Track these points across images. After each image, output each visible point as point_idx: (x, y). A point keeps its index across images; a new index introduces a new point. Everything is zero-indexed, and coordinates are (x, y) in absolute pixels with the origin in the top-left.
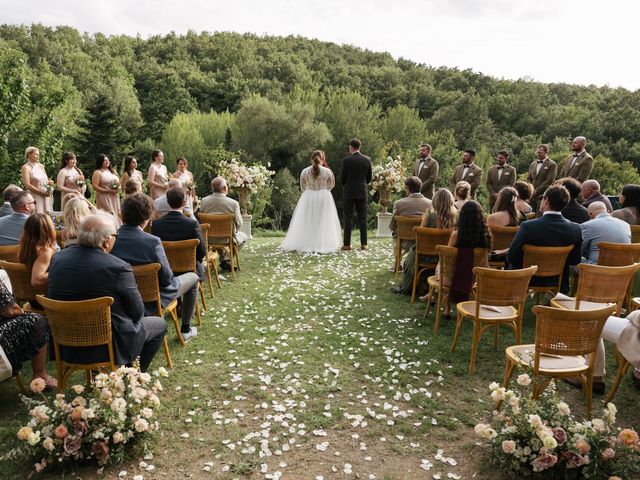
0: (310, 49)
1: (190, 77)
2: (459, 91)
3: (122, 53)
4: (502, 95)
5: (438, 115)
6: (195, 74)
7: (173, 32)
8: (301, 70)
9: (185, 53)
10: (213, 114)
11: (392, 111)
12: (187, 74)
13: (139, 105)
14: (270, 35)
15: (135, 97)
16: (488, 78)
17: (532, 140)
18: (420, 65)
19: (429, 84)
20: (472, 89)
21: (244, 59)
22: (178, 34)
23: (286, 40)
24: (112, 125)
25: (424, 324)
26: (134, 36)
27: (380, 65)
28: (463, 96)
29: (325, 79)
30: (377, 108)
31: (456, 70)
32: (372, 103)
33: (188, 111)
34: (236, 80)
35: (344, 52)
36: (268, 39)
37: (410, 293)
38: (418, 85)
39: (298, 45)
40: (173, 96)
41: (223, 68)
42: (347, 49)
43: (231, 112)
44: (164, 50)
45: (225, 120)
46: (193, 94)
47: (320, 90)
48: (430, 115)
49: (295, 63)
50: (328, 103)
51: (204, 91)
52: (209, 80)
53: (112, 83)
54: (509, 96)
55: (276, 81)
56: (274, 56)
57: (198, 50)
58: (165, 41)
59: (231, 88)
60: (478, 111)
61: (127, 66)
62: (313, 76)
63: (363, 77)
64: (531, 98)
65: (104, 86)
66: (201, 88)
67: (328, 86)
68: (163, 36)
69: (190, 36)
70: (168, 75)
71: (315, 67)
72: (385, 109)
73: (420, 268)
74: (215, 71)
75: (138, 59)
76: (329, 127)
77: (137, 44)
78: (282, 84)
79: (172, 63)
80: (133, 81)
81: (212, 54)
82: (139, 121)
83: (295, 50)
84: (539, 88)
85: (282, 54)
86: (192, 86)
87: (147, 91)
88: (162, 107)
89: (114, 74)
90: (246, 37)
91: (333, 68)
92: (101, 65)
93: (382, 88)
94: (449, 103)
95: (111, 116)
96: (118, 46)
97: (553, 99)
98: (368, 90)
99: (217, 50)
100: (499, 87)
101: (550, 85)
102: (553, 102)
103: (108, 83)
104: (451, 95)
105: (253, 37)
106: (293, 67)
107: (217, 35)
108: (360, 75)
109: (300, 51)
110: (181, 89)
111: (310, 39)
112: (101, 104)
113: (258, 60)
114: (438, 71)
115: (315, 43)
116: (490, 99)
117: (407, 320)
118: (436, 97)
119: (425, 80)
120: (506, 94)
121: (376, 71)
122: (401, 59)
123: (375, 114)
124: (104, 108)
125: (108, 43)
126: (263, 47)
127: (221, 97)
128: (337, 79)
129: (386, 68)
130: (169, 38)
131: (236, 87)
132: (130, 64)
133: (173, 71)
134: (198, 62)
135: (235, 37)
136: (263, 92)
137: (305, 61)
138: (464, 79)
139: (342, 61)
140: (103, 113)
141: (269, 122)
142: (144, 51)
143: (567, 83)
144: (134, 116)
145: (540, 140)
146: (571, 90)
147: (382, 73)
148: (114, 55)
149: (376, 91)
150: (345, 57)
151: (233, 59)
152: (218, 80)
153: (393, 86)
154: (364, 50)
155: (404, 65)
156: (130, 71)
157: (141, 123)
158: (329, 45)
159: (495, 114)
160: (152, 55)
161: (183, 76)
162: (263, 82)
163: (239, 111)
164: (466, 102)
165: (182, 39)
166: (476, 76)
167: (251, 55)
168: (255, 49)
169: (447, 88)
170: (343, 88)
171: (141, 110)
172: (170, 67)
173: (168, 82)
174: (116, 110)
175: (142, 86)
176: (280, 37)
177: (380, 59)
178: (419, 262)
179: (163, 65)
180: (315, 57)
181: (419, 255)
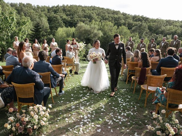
0: (97, 10)
1: (63, 18)
2: (140, 22)
3: (44, 10)
4: (152, 23)
5: (133, 28)
6: (65, 17)
7: (59, 5)
8: (95, 16)
9: (62, 10)
10: (69, 28)
11: (120, 27)
12: (62, 17)
13: (49, 26)
14: (86, 6)
15: (48, 23)
16: (148, 18)
17: (160, 36)
18: (128, 14)
19: (131, 20)
20: (144, 21)
21: (78, 12)
22: (60, 6)
23: (90, 7)
24: (41, 31)
25: (130, 91)
26: (48, 6)
27: (117, 14)
28: (141, 23)
29: (101, 18)
30: (116, 27)
31: (139, 16)
32: (114, 25)
33: (62, 27)
34: (76, 18)
35: (107, 10)
36: (85, 7)
37: (126, 81)
38: (128, 20)
39: (94, 8)
40: (58, 23)
41: (72, 15)
42: (108, 9)
43: (74, 27)
44: (56, 10)
45: (72, 30)
46: (64, 22)
47: (100, 21)
48: (131, 28)
49: (93, 13)
50: (102, 25)
51: (67, 21)
52: (68, 18)
53: (41, 19)
54: (154, 23)
55: (87, 19)
56: (87, 12)
57: (66, 10)
58: (56, 7)
59: (75, 21)
60: (145, 27)
61: (45, 14)
62: (98, 17)
63: (112, 18)
64: (161, 24)
65: (39, 20)
66: (66, 20)
67: (102, 20)
68: (56, 6)
69: (63, 6)
70: (57, 17)
71: (98, 15)
72: (118, 27)
73: (129, 74)
74: (70, 16)
75: (49, 12)
76: (102, 32)
77: (48, 8)
78: (89, 20)
79: (58, 14)
80: (47, 19)
81: (69, 11)
82: (48, 30)
83: (93, 10)
84: (163, 21)
85: (89, 11)
86: (64, 20)
87: (51, 21)
88: (55, 26)
89: (42, 16)
90: (79, 6)
91: (103, 15)
92: (38, 14)
93: (118, 21)
94: (137, 25)
95: (40, 28)
96: (43, 9)
97: (167, 24)
98: (113, 21)
99: (71, 10)
100: (151, 21)
101: (166, 20)
102: (167, 25)
103: (40, 19)
104: (138, 23)
105: (81, 6)
106: (92, 15)
107: (71, 6)
108: (111, 17)
109: (94, 10)
110: (60, 21)
111: (97, 7)
112: (38, 25)
113: (82, 13)
114: (134, 16)
115: (98, 8)
116: (149, 24)
117: (125, 90)
118: (133, 23)
119: (130, 19)
120: (153, 22)
121: (116, 16)
122: (123, 13)
123: (115, 28)
124: (38, 26)
125: (40, 8)
126: (84, 9)
127: (72, 23)
128: (104, 18)
129: (119, 15)
130: (57, 6)
131: (76, 21)
132: (46, 14)
133: (58, 16)
134: (65, 13)
135: (76, 6)
136: (83, 22)
137: (96, 13)
138: (141, 18)
139: (106, 13)
140: (38, 27)
141: (85, 30)
142: (50, 10)
143: (171, 20)
144: (47, 29)
145: (163, 36)
146: (172, 22)
147: (118, 17)
148: (42, 11)
149: (116, 22)
150: (107, 12)
151: (75, 12)
152: (71, 18)
153: (121, 20)
154: (112, 10)
155: (124, 14)
156: (46, 16)
157: (49, 31)
158: (102, 8)
159: (150, 28)
160: (52, 11)
161: (61, 17)
162: (83, 19)
163: (77, 27)
164: (141, 25)
165: (61, 7)
166: (144, 18)
167: (80, 11)
168: (82, 9)
169: (136, 21)
170: (106, 21)
171: (49, 27)
172: (57, 15)
173: (57, 19)
174: (42, 27)
175: (50, 20)
176: (89, 6)
177: (117, 13)
178: (129, 72)
179: (55, 14)
180: (98, 12)
181: (129, 70)
